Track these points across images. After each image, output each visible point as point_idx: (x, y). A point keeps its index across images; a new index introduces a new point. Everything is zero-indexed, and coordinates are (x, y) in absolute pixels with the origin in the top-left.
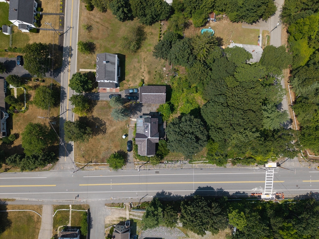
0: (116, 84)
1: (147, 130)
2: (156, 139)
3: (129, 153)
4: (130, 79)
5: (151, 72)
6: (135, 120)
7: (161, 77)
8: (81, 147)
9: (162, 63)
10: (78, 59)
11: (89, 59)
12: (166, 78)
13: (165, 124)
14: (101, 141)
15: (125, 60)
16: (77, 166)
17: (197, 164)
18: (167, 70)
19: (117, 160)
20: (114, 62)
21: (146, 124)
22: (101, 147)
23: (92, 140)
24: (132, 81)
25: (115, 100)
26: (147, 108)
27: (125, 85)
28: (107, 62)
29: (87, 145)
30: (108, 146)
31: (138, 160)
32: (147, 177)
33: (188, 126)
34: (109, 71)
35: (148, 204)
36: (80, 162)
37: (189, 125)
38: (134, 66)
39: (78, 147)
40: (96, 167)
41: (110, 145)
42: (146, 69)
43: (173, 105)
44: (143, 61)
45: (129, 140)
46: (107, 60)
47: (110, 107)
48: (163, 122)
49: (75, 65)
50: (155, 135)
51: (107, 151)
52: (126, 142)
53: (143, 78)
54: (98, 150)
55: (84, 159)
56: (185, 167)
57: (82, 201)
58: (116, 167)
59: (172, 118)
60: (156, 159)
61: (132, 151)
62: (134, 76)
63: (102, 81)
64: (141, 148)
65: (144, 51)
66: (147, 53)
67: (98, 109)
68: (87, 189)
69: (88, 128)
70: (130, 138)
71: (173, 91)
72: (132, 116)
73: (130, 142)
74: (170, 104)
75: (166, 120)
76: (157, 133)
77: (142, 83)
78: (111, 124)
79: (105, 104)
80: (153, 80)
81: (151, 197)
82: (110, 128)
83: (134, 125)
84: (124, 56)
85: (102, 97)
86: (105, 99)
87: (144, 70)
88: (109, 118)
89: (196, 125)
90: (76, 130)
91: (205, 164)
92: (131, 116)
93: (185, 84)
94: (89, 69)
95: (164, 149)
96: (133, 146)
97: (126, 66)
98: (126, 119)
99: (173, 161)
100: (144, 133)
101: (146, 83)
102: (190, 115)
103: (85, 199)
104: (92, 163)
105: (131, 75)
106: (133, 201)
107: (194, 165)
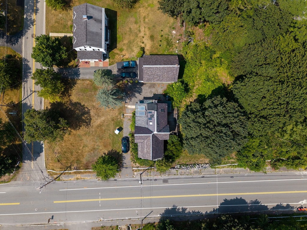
0: (104, 54)
1: (151, 121)
2: (165, 135)
3: (124, 154)
4: (125, 48)
5: (155, 37)
6: (134, 107)
7: (169, 44)
8: (55, 147)
9: (170, 24)
10: (46, 18)
11: (63, 19)
12: (177, 45)
13: (175, 112)
14: (84, 138)
15: (116, 20)
16: (50, 174)
17: (221, 169)
18: (178, 34)
19: (107, 166)
20: (99, 19)
21: (150, 112)
22: (83, 147)
23: (70, 137)
24: (127, 50)
25: (102, 73)
26: (150, 90)
27: (117, 56)
28: (90, 18)
29: (63, 145)
30: (94, 145)
31: (138, 165)
32: (151, 189)
33: (220, 114)
34: (93, 33)
35: (154, 226)
36: (53, 170)
37: (221, 111)
38: (130, 28)
39: (50, 147)
40: (78, 175)
41: (97, 144)
42: (148, 33)
43: (187, 85)
44: (142, 21)
45: (124, 136)
46: (88, 15)
47: (95, 89)
48: (173, 110)
49: (42, 27)
50: (163, 128)
51: (92, 152)
52: (120, 139)
53: (143, 45)
54: (80, 151)
55: (59, 165)
56: (205, 173)
57: (59, 225)
58: (106, 177)
59: (185, 103)
60: (165, 163)
61: (129, 152)
62: (130, 42)
63: (82, 48)
64: (143, 148)
65: (144, 7)
66: (149, 9)
67: (79, 92)
68: (66, 207)
69: (61, 119)
70: (126, 133)
71: (187, 64)
72: (128, 101)
73: (126, 139)
74: (182, 82)
75: (178, 107)
76: (166, 125)
77: (142, 52)
78: (98, 113)
79: (88, 84)
80: (157, 48)
81: (157, 216)
82: (97, 119)
83: (131, 115)
84: (115, 13)
85: (84, 74)
86: (87, 77)
87: (145, 34)
88: (94, 104)
89: (231, 113)
90: (42, 124)
91: (233, 168)
92: (126, 101)
93: (205, 53)
94: (63, 32)
95: (176, 149)
96: (131, 145)
97: (118, 28)
98: (119, 104)
99: (188, 165)
100: (147, 126)
101: (147, 53)
102: (220, 97)
103: (63, 222)
104: (71, 170)
105: (126, 42)
106: (132, 223)
107: (217, 170)
